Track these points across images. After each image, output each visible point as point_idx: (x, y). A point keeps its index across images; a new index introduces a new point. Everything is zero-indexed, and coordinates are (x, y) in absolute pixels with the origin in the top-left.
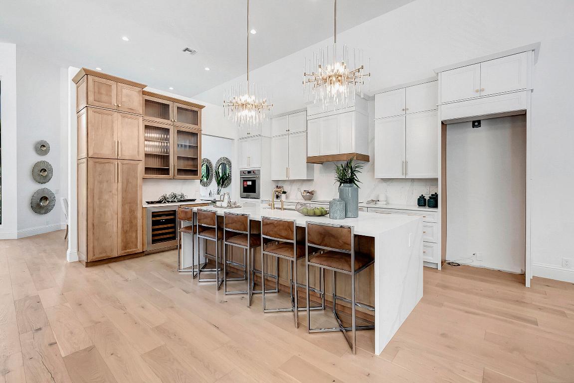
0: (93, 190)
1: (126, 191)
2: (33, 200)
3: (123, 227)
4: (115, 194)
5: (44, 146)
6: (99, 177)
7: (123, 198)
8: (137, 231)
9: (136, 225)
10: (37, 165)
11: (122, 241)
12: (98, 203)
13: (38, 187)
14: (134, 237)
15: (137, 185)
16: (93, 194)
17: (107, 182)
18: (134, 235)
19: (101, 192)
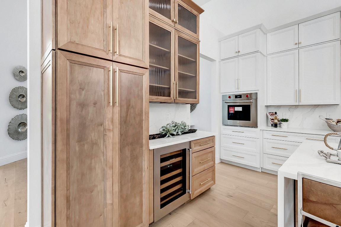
0: (68, 121)
1: (125, 122)
2: (10, 127)
3: (121, 190)
4: (109, 130)
5: (23, 72)
6: (80, 94)
7: (121, 135)
8: (141, 192)
9: (141, 183)
10: (14, 90)
11: (120, 216)
12: (77, 149)
13: (15, 113)
14: (138, 204)
15: (142, 111)
16: (68, 130)
17: (95, 104)
18: (138, 199)
19: (83, 126)
